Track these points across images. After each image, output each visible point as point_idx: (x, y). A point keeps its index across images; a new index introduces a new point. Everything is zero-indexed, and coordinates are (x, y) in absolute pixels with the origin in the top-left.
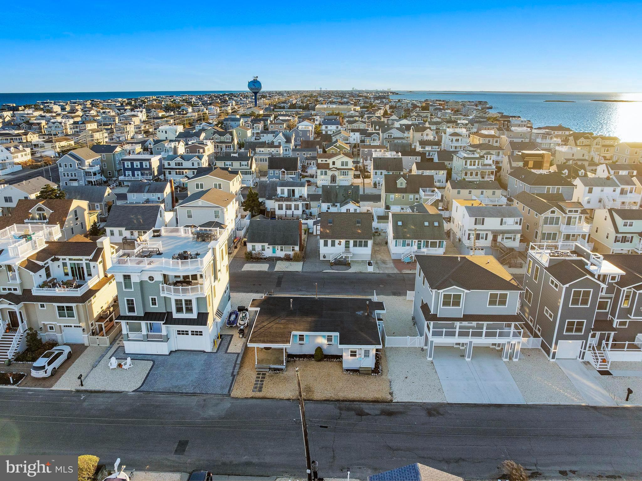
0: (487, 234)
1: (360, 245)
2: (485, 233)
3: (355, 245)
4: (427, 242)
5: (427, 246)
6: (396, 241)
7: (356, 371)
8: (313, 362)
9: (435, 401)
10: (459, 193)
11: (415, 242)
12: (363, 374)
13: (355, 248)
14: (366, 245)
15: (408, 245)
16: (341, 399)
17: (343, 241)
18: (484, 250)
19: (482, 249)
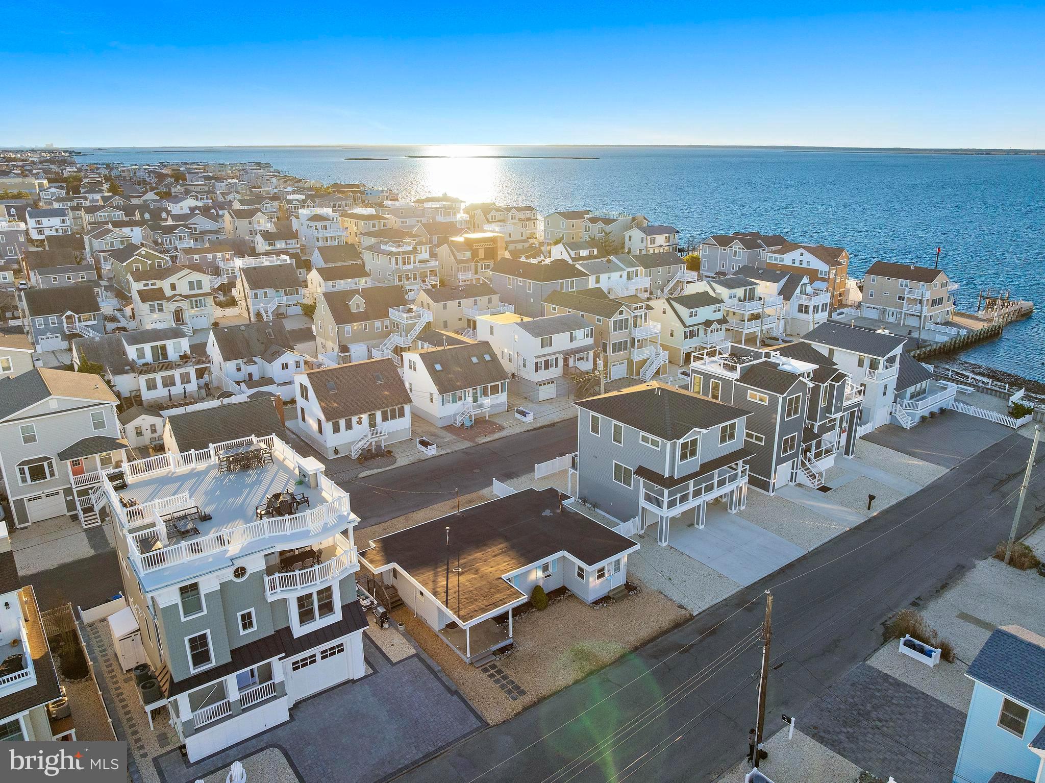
0: (556, 359)
1: (393, 417)
2: (554, 357)
3: (385, 419)
4: (486, 388)
5: (486, 394)
6: (443, 396)
7: (605, 600)
8: (538, 614)
10: (445, 307)
11: (469, 391)
12: (619, 598)
13: (385, 423)
14: (402, 415)
15: (460, 399)
16: (638, 644)
17: (365, 417)
18: (555, 382)
19: (552, 382)
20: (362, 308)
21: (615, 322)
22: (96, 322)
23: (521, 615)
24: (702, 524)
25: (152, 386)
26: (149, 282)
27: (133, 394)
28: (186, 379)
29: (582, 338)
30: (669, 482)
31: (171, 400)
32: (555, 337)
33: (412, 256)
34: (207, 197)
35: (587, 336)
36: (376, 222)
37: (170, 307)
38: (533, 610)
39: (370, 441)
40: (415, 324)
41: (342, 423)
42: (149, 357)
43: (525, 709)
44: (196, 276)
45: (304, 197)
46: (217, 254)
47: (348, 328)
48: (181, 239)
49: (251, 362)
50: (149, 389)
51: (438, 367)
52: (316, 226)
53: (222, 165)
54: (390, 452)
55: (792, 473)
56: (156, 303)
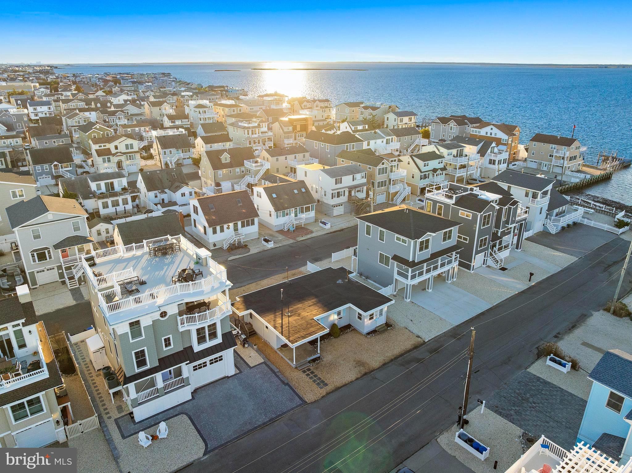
0: (344, 191)
1: (248, 225)
3: (243, 226)
4: (302, 208)
5: (302, 212)
6: (277, 213)
7: (374, 332)
9: (449, 328)
10: (277, 160)
11: (292, 210)
12: (381, 331)
13: (244, 228)
14: (253, 223)
15: (287, 214)
16: (393, 358)
17: (231, 225)
18: (343, 205)
19: (342, 205)
20: (228, 160)
21: (380, 169)
22: (71, 168)
23: (324, 341)
24: (431, 289)
25: (105, 206)
26: (102, 145)
27: (95, 211)
28: (125, 202)
29: (360, 179)
30: (412, 264)
31: (117, 214)
32: (343, 178)
33: (257, 129)
34: (134, 94)
35: (363, 177)
36: (235, 108)
37: (115, 159)
38: (332, 338)
39: (235, 239)
40: (260, 170)
41: (218, 228)
42: (103, 189)
43: (328, 394)
44: (129, 141)
45: (191, 94)
46: (141, 128)
47: (221, 172)
48: (119, 119)
49: (163, 192)
50: (104, 208)
51: (274, 196)
52: (199, 111)
53: (142, 75)
54: (246, 246)
55: (484, 259)
56: (106, 157)
